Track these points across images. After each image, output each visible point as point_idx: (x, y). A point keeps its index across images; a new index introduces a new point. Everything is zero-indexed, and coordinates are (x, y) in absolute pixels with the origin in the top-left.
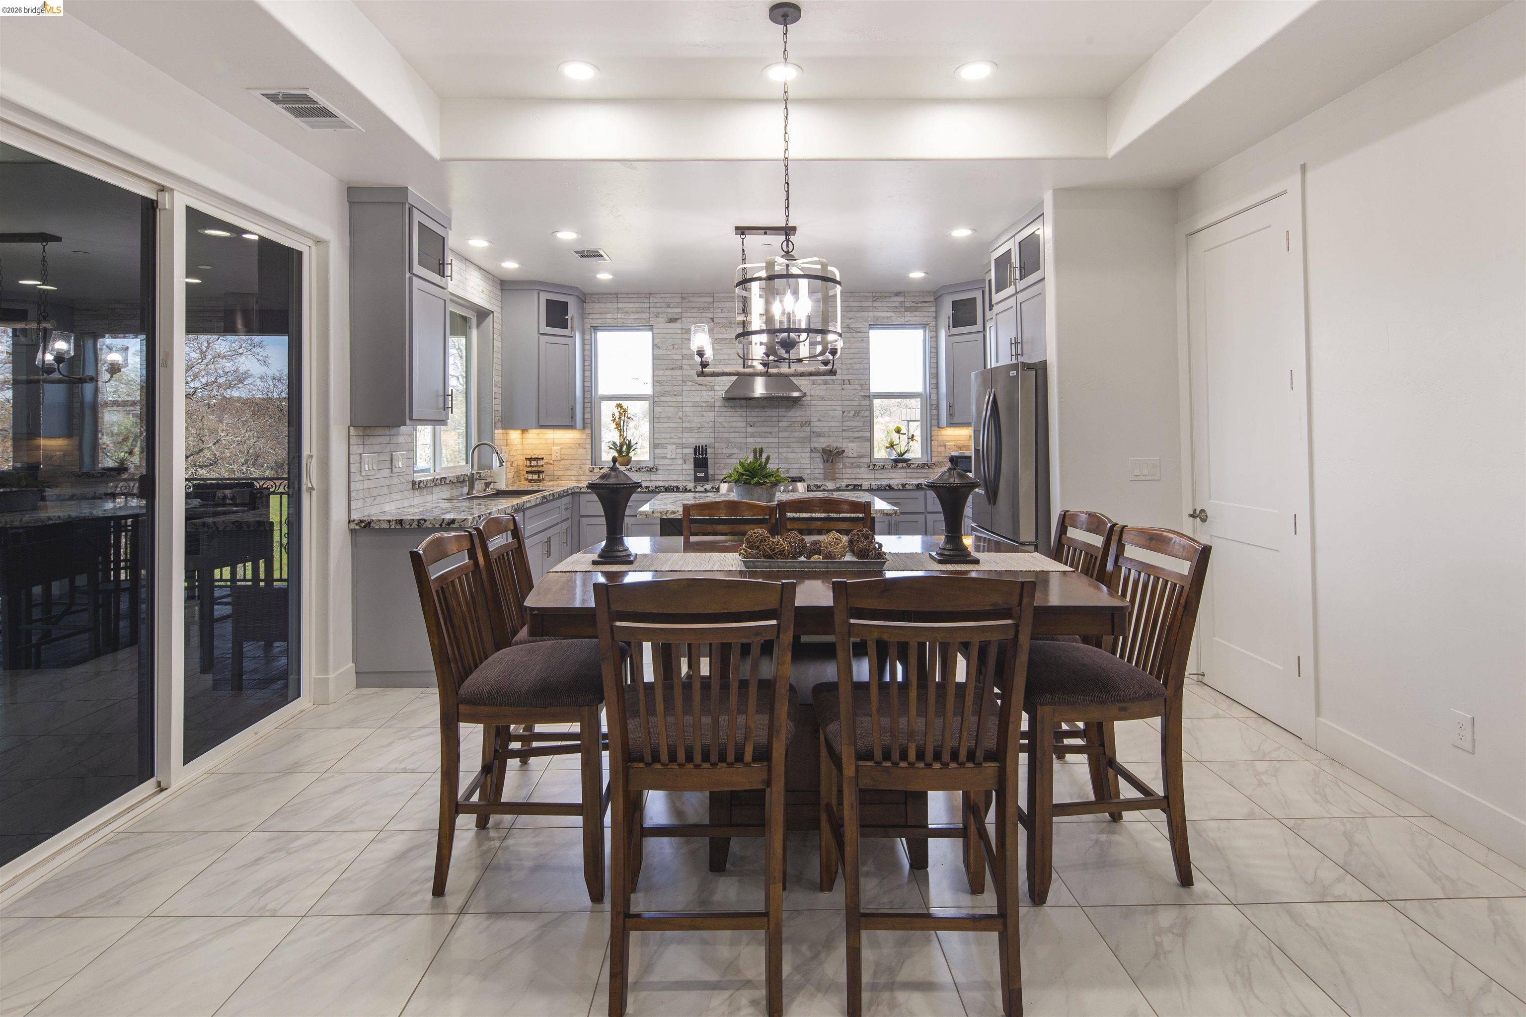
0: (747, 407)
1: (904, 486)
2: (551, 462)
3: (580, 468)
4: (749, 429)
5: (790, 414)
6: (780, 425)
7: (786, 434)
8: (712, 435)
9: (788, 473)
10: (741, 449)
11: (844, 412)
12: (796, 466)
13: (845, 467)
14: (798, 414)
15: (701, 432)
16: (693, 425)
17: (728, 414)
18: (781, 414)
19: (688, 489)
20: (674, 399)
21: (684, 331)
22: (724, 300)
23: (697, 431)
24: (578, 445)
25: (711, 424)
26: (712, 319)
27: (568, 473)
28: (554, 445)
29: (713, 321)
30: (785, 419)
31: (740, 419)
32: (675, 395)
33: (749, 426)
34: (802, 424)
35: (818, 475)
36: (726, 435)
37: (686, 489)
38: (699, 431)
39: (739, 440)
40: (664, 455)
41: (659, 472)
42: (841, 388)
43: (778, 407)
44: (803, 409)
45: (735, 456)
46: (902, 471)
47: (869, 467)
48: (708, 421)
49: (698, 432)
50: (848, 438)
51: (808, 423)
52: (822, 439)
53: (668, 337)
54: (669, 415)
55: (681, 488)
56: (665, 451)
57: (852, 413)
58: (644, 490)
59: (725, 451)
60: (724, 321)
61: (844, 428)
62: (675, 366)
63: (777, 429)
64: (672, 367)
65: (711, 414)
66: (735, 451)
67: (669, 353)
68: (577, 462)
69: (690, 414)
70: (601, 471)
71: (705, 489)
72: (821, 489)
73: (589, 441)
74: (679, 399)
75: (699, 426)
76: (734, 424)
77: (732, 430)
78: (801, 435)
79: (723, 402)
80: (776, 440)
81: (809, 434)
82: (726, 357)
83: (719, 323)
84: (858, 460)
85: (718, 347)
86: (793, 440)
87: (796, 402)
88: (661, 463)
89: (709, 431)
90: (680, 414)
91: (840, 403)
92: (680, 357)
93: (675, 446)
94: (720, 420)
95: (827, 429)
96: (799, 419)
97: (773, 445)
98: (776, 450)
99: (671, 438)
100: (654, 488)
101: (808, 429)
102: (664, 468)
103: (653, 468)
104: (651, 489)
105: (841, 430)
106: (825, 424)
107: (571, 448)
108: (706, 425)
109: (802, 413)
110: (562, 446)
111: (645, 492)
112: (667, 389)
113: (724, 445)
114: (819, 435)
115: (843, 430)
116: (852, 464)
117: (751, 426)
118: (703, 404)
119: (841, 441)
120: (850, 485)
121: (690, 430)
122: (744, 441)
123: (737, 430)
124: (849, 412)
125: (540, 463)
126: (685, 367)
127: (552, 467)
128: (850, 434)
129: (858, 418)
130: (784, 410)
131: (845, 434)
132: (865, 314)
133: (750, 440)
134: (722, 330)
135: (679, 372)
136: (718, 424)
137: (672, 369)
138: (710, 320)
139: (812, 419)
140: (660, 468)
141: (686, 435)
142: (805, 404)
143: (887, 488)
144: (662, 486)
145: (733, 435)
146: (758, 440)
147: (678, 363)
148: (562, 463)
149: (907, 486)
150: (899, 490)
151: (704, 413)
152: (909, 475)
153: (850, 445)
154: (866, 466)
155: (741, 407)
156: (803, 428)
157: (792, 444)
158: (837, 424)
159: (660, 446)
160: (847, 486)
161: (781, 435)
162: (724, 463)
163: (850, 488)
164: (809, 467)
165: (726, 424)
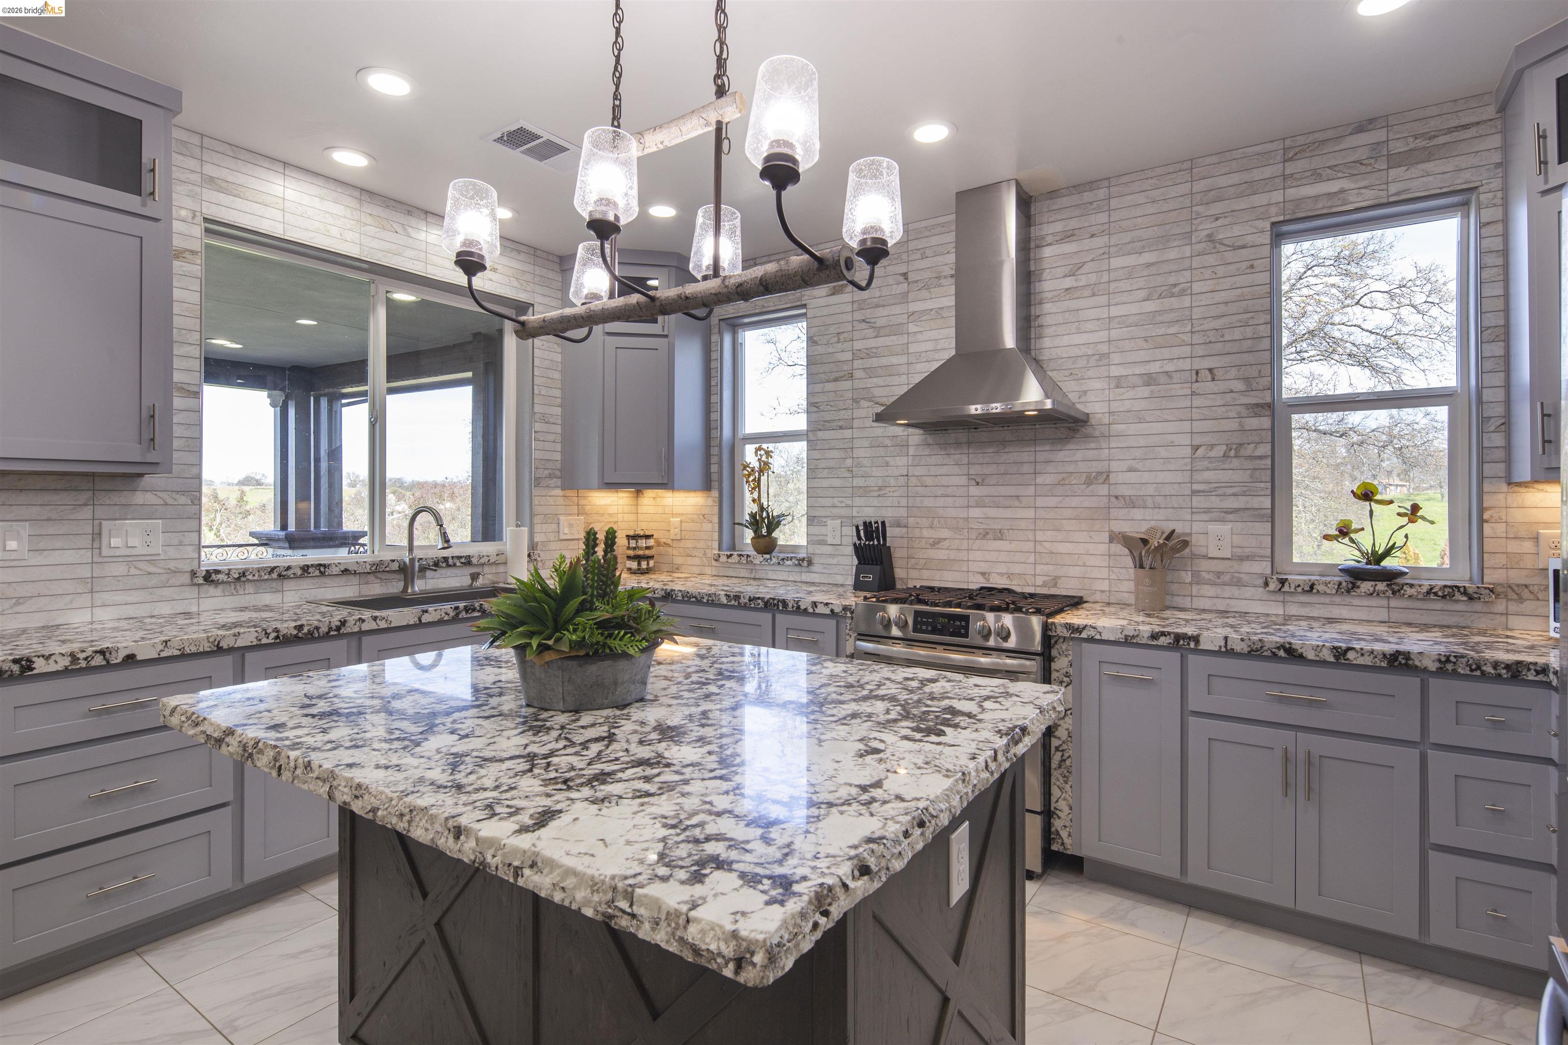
0: (969, 443)
1: (1340, 654)
2: (669, 542)
3: (705, 554)
4: (974, 490)
5: (1061, 455)
6: (1040, 480)
7: (1052, 501)
8: (904, 502)
9: (1055, 585)
10: (957, 529)
11: (1196, 448)
12: (1076, 571)
13: (1198, 580)
14: (1079, 455)
15: (883, 496)
16: (871, 482)
17: (933, 460)
18: (1041, 457)
19: (803, 607)
20: (838, 434)
21: (855, 306)
22: (927, 233)
23: (876, 494)
24: (701, 517)
25: (902, 480)
26: (905, 275)
27: (690, 561)
28: (673, 515)
29: (907, 279)
30: (1051, 468)
31: (956, 470)
32: (841, 428)
33: (974, 483)
34: (1089, 478)
35: (1125, 595)
36: (928, 502)
37: (798, 607)
38: (881, 493)
39: (952, 512)
40: (822, 538)
41: (814, 568)
42: (1189, 392)
43: (1034, 441)
44: (1093, 445)
45: (946, 544)
46: (1374, 602)
47: (1266, 584)
48: (896, 473)
49: (879, 496)
50: (1208, 511)
51: (1105, 477)
52: (1137, 514)
53: (829, 321)
54: (831, 463)
55: (790, 605)
56: (823, 530)
57: (1219, 451)
58: (733, 602)
59: (926, 533)
60: (927, 275)
61: (1196, 487)
62: (842, 374)
63: (1031, 490)
64: (837, 375)
65: (902, 461)
66: (945, 533)
67: (831, 350)
68: (701, 545)
69: (865, 462)
70: (730, 560)
71: (832, 611)
72: (1084, 635)
73: (716, 510)
74: (848, 433)
75: (880, 483)
76: (944, 481)
77: (940, 491)
78: (1087, 504)
79: (924, 437)
80: (1030, 513)
81: (1105, 500)
82: (929, 346)
83: (917, 282)
84: (1235, 566)
85: (916, 329)
86: (1068, 513)
87: (1074, 430)
88: (817, 551)
89: (896, 494)
90: (849, 462)
91: (1186, 426)
92: (848, 356)
93: (839, 521)
94: (919, 471)
95: (1151, 490)
96: (1082, 467)
97: (1023, 524)
98: (1030, 535)
99: (834, 507)
100: (746, 601)
101: (1103, 490)
102: (823, 561)
103: (803, 560)
104: (742, 601)
105: (1188, 492)
106: (1146, 477)
107: (693, 521)
108: (892, 482)
109: (1091, 454)
110: (683, 518)
111: (732, 607)
112: (828, 416)
113: (924, 522)
114: (1131, 503)
115: (1194, 493)
116: (1219, 574)
117: (978, 484)
118: (888, 442)
119: (1188, 517)
120: (1163, 634)
121: (865, 491)
122: (963, 513)
123: (949, 491)
124: (1212, 446)
125: (651, 542)
126: (858, 374)
127: (670, 549)
128: (1215, 502)
129: (1235, 463)
130: (1047, 448)
131: (1198, 502)
132: (1259, 200)
133: (975, 513)
134: (924, 294)
135: (847, 385)
136: (913, 481)
137: (836, 380)
138: (901, 279)
139: (1114, 466)
140: (816, 560)
141: (858, 501)
142: (1097, 433)
143: (1282, 653)
144: (759, 598)
145: (941, 501)
146: (992, 512)
147: (845, 368)
148: (683, 544)
149: (1351, 655)
150: (1323, 663)
151: (887, 459)
152: (1396, 616)
153: (1214, 528)
154: (1261, 582)
155: (958, 444)
156: (1091, 487)
157: (1064, 522)
158: (1179, 477)
159: (816, 520)
160: (1154, 636)
161: (1040, 502)
162: (926, 556)
163: (1163, 641)
164: (1106, 576)
165: (929, 481)
